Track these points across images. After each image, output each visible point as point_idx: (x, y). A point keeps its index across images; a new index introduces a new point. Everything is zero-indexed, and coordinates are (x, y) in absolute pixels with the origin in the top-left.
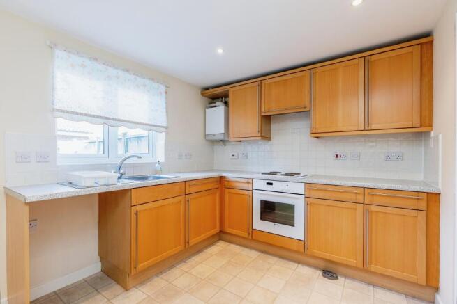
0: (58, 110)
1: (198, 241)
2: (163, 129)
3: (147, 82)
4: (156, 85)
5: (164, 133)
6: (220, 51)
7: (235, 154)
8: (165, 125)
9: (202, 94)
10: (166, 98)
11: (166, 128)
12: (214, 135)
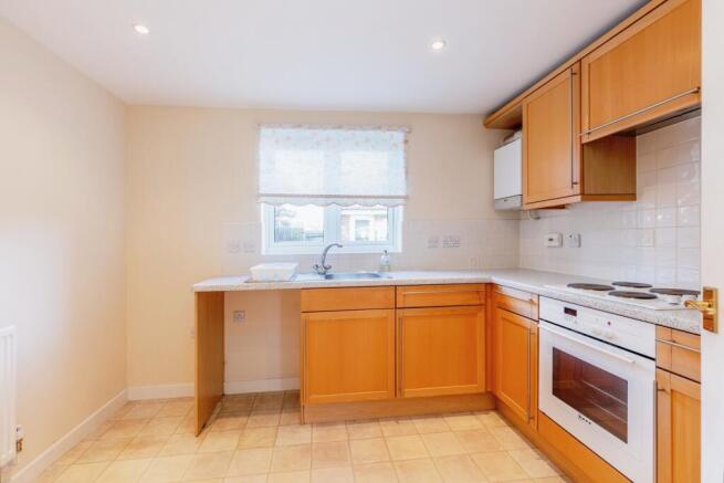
0: (263, 195)
1: (432, 394)
2: (400, 201)
3: (371, 134)
4: (387, 135)
5: (401, 207)
6: (438, 46)
7: (555, 237)
8: (402, 193)
9: (487, 125)
10: (405, 151)
11: (406, 197)
12: (505, 199)
